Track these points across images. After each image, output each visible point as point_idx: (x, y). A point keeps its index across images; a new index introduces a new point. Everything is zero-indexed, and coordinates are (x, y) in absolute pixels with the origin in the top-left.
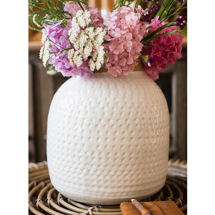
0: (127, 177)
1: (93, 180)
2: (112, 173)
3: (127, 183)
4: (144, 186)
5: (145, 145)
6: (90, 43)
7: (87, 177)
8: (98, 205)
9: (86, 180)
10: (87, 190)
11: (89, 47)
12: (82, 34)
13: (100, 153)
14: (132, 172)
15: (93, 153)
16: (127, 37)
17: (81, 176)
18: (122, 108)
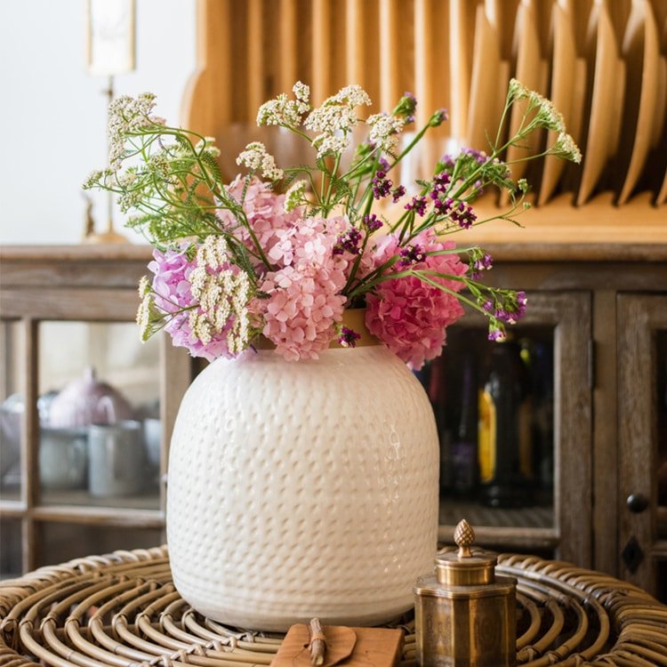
0: (309, 572)
1: (240, 574)
2: (277, 561)
3: (310, 585)
4: (350, 594)
5: (348, 506)
6: (225, 300)
7: (228, 566)
8: (259, 633)
9: (227, 572)
10: (227, 595)
11: (224, 308)
12: (212, 284)
13: (254, 518)
14: (320, 563)
15: (240, 517)
16: (305, 286)
17: (218, 563)
18: (300, 427)
